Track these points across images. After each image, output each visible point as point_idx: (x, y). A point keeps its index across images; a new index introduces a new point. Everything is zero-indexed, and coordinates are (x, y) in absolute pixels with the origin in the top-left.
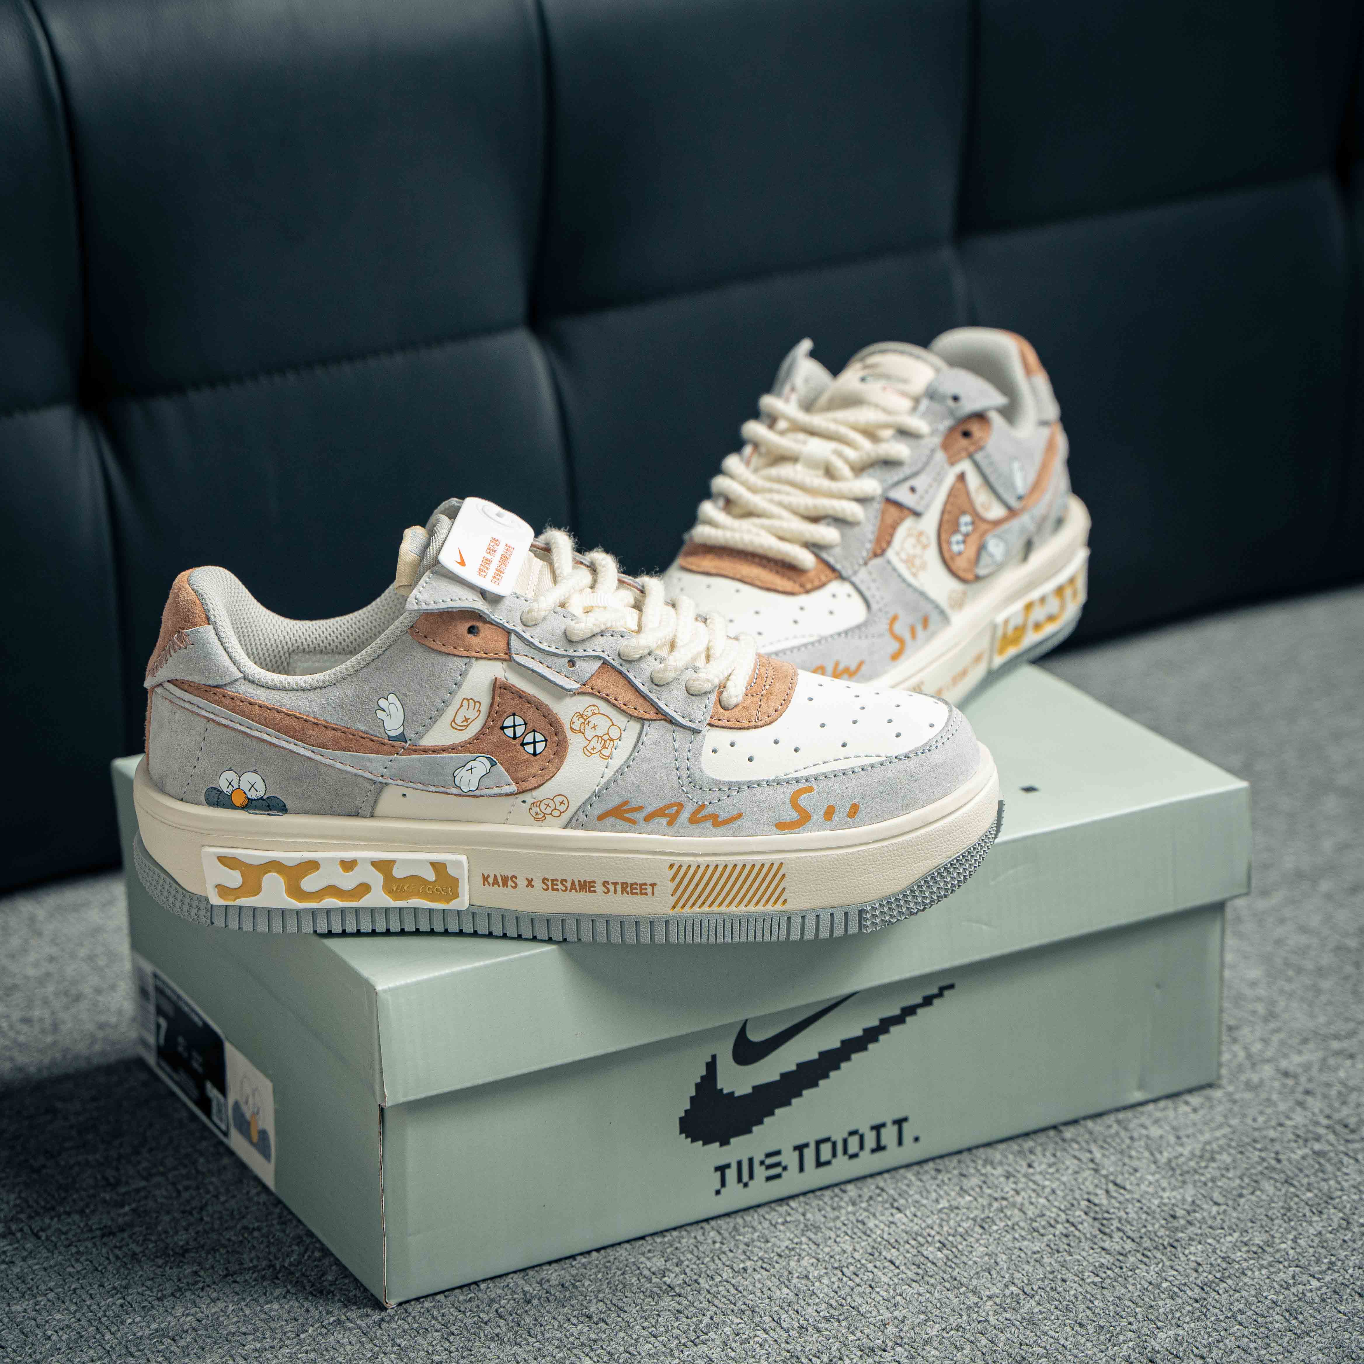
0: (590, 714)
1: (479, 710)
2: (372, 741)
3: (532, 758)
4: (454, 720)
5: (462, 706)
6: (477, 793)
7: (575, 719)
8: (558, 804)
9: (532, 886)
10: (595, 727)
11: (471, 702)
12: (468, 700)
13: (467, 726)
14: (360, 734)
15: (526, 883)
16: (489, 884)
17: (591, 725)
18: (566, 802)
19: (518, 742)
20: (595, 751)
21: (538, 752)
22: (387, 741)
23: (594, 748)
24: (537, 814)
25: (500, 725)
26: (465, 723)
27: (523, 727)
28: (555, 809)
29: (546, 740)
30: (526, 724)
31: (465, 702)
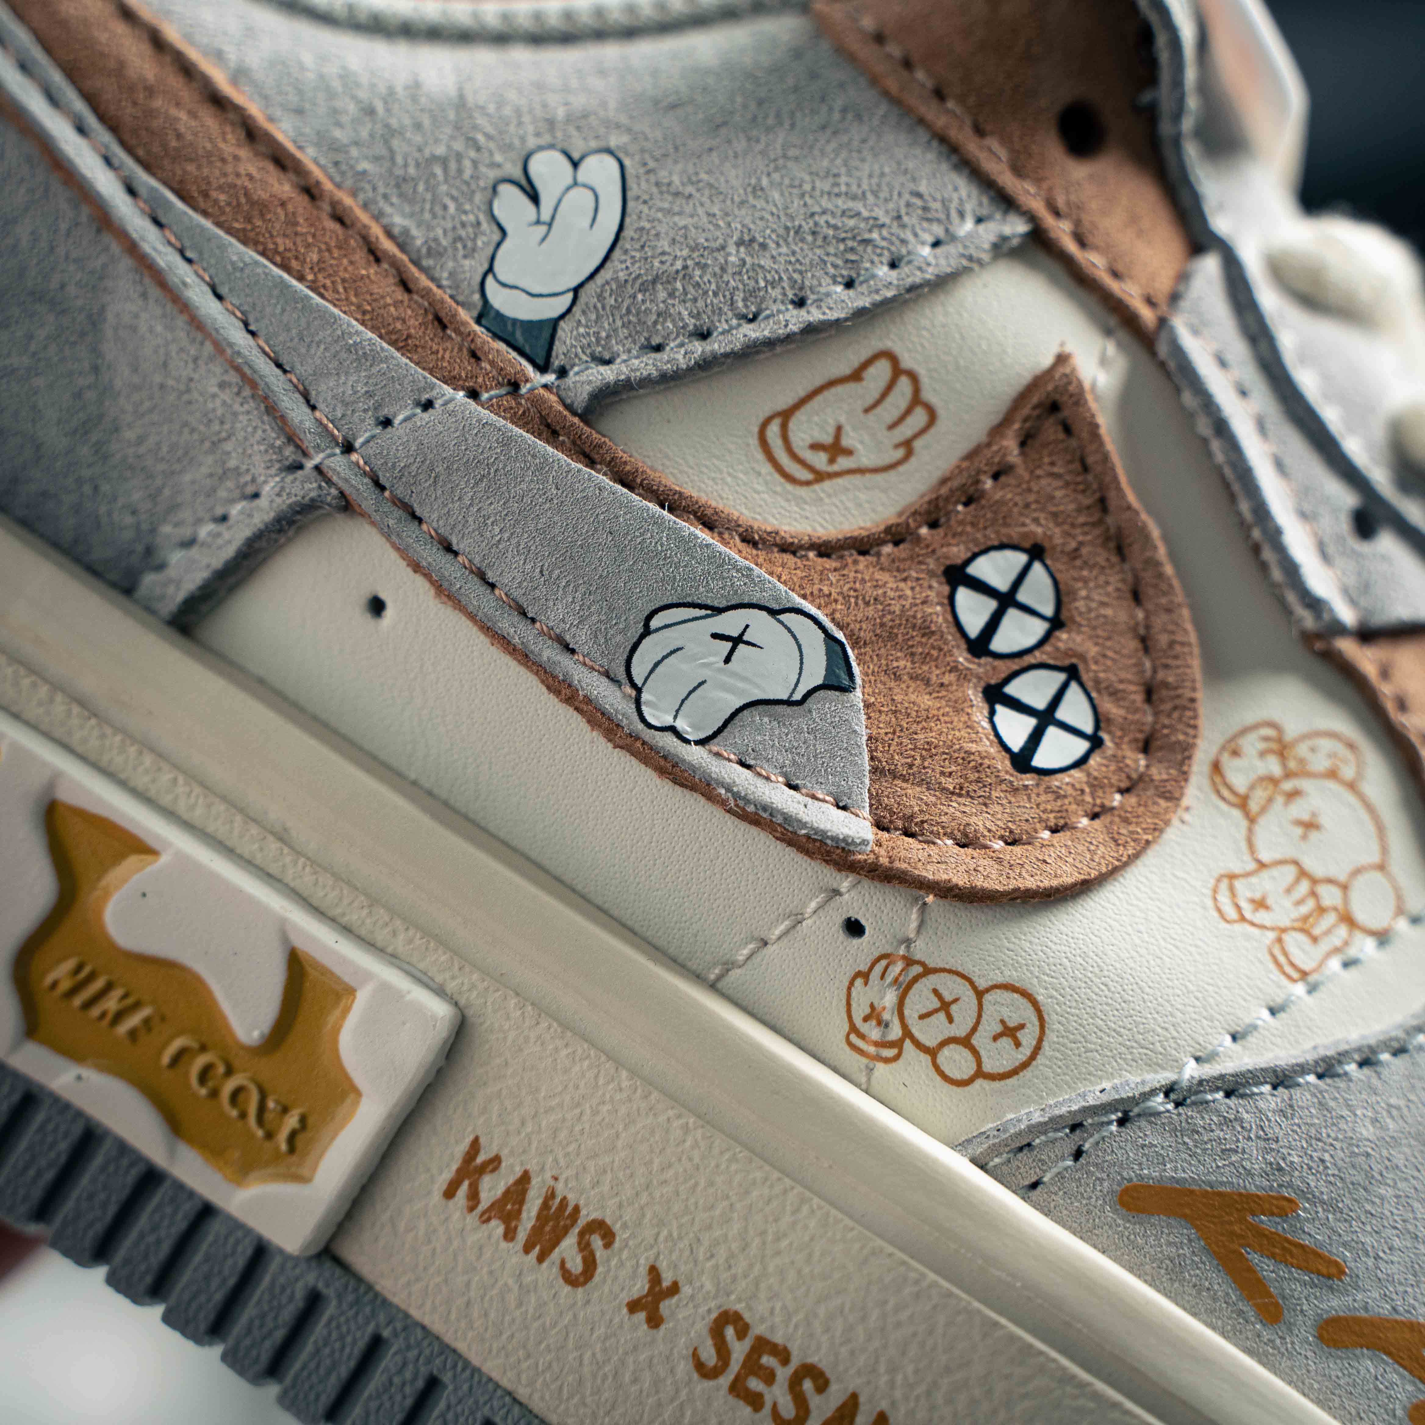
0: (1320, 763)
1: (908, 445)
2: (405, 285)
3: (1003, 764)
4: (786, 415)
5: (856, 376)
6: (695, 755)
7: (1251, 744)
8: (990, 1026)
9: (655, 1321)
10: (1310, 826)
11: (904, 386)
12: (897, 371)
13: (820, 477)
14: (376, 231)
15: (640, 1287)
16: (474, 1196)
17: (1299, 810)
18: (1028, 1038)
19: (981, 667)
20: (1262, 917)
21: (1039, 760)
22: (465, 316)
23: (1260, 904)
24: (873, 1015)
25: (957, 552)
26: (820, 460)
27: (1039, 628)
28: (965, 1042)
29: (1096, 742)
30: (1056, 623)
31: (881, 370)
